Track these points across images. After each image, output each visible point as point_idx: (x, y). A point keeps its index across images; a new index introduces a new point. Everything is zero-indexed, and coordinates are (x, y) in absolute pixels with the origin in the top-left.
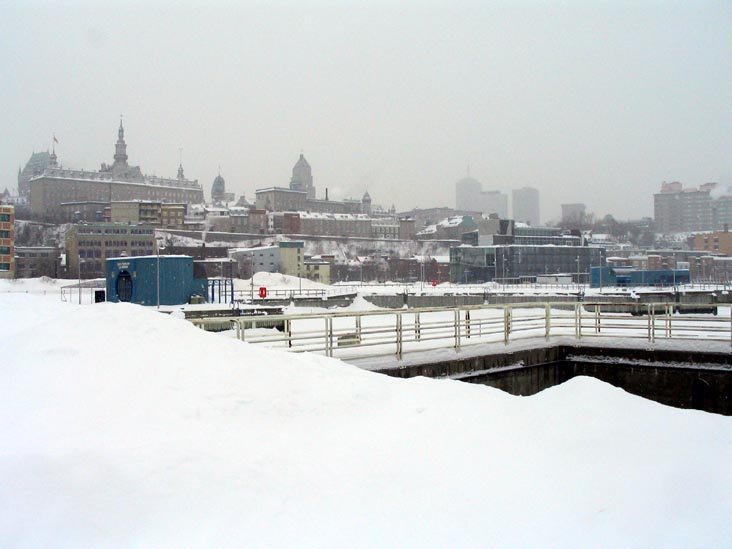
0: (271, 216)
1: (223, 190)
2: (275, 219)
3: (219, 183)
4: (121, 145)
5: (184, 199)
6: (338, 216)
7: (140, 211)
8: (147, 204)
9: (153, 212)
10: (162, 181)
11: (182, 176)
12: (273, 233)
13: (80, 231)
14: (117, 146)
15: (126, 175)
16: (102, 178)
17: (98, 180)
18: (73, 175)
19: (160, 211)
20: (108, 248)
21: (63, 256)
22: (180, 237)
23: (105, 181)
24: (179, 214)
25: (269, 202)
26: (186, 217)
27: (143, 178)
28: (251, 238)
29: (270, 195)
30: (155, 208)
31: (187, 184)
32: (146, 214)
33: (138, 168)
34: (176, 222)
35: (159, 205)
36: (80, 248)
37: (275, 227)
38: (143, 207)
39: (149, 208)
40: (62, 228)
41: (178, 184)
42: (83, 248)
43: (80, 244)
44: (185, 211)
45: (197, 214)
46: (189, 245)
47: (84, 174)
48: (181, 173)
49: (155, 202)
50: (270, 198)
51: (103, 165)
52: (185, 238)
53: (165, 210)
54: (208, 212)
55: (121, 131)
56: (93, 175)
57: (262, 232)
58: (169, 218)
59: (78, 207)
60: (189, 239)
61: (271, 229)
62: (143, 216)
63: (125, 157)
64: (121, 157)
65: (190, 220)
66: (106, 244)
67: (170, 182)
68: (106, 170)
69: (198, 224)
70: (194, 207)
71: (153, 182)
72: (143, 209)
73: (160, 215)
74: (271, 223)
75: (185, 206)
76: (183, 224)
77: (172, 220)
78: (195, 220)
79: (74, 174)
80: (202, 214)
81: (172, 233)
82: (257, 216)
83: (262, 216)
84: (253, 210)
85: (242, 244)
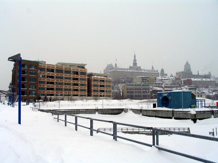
0: (183, 80)
1: (164, 73)
2: (184, 81)
3: (162, 70)
4: (135, 60)
5: (155, 76)
6: (204, 80)
7: (142, 79)
8: (144, 77)
9: (146, 80)
10: (147, 70)
11: (153, 69)
12: (183, 85)
13: (127, 86)
14: (134, 61)
15: (137, 69)
16: (130, 70)
17: (129, 71)
18: (121, 70)
19: (148, 80)
20: (136, 91)
21: (121, 93)
22: (154, 87)
23: (131, 71)
24: (154, 80)
25: (180, 76)
26: (156, 81)
27: (142, 70)
28: (177, 87)
29: (180, 73)
30: (146, 78)
31: (155, 71)
32: (144, 80)
33: (140, 67)
34: (153, 82)
35: (147, 77)
36: (127, 90)
37: (184, 83)
38: (143, 78)
39: (145, 78)
40: (120, 85)
41: (152, 71)
42: (128, 90)
43: (127, 89)
44: (156, 79)
45: (159, 80)
46: (157, 89)
47: (125, 69)
48: (153, 67)
49: (146, 77)
50: (181, 75)
51: (130, 66)
52: (156, 87)
53: (150, 79)
54: (163, 79)
55: (135, 56)
56: (127, 69)
57: (180, 85)
58: (151, 81)
59: (124, 79)
60: (157, 88)
61: (183, 84)
62: (143, 81)
63: (136, 64)
64: (135, 64)
65: (157, 82)
66: (135, 89)
67: (150, 71)
68: (131, 68)
69: (160, 83)
70: (158, 78)
71: (145, 71)
72: (143, 79)
73: (148, 81)
74: (183, 82)
75: (156, 78)
76: (155, 83)
77: (152, 82)
78: (159, 82)
79: (122, 69)
80: (161, 80)
81: (152, 86)
82: (178, 80)
83: (180, 80)
84: (176, 79)
85: (173, 89)
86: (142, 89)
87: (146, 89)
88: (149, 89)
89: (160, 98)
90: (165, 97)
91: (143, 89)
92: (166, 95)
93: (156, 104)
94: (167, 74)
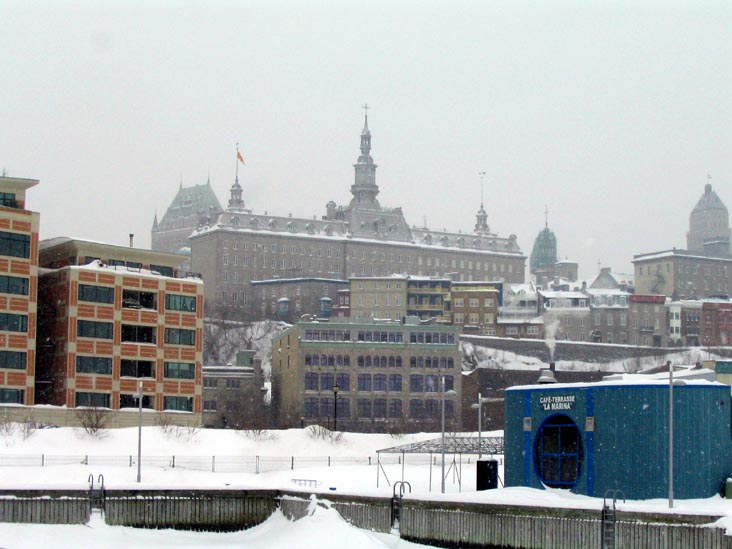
0: (676, 307)
1: (554, 258)
2: (685, 314)
3: (546, 241)
4: (366, 167)
5: (499, 274)
7: (409, 296)
8: (422, 284)
9: (433, 299)
10: (445, 238)
11: (485, 226)
12: (680, 343)
13: (309, 334)
14: (357, 168)
15: (376, 224)
16: (329, 231)
17: (322, 235)
18: (273, 226)
19: (448, 299)
20: (364, 371)
21: (268, 385)
22: (490, 351)
23: (336, 237)
24: (488, 303)
25: (661, 279)
26: (501, 309)
27: (408, 232)
28: (637, 354)
29: (664, 264)
30: (438, 291)
31: (494, 241)
32: (421, 302)
33: (399, 211)
34: (481, 319)
35: (446, 285)
36: (308, 369)
37: (684, 331)
38: (414, 290)
39: (426, 290)
40: (256, 331)
41: (477, 244)
42: (315, 368)
43: (308, 360)
44: (499, 298)
45: (523, 303)
46: (509, 367)
47: (295, 224)
48: (482, 219)
49: (436, 278)
50: (664, 272)
51: (331, 206)
52: (500, 352)
53: (460, 295)
54: (546, 300)
55: (366, 138)
56: (312, 226)
57: (657, 340)
58: (467, 310)
59: (285, 288)
60: (509, 355)
61: (676, 336)
62: (413, 307)
63: (373, 191)
64: (365, 189)
65: (509, 316)
66: (361, 361)
67: (462, 239)
68: (337, 215)
69: (526, 325)
70: (516, 288)
71: (428, 239)
72: (416, 294)
73: (449, 305)
74: (676, 323)
75: (500, 287)
76: (497, 325)
77: (474, 316)
78: (520, 316)
79: (276, 222)
80: (533, 303)
81: (475, 342)
82: (646, 308)
83: (657, 309)
84: (635, 300)
85: (615, 366)
86: (406, 362)
87: (436, 364)
88: (450, 363)
89: (527, 427)
90: (560, 418)
91: (413, 362)
92: (561, 404)
93: (494, 464)
94: (575, 266)
